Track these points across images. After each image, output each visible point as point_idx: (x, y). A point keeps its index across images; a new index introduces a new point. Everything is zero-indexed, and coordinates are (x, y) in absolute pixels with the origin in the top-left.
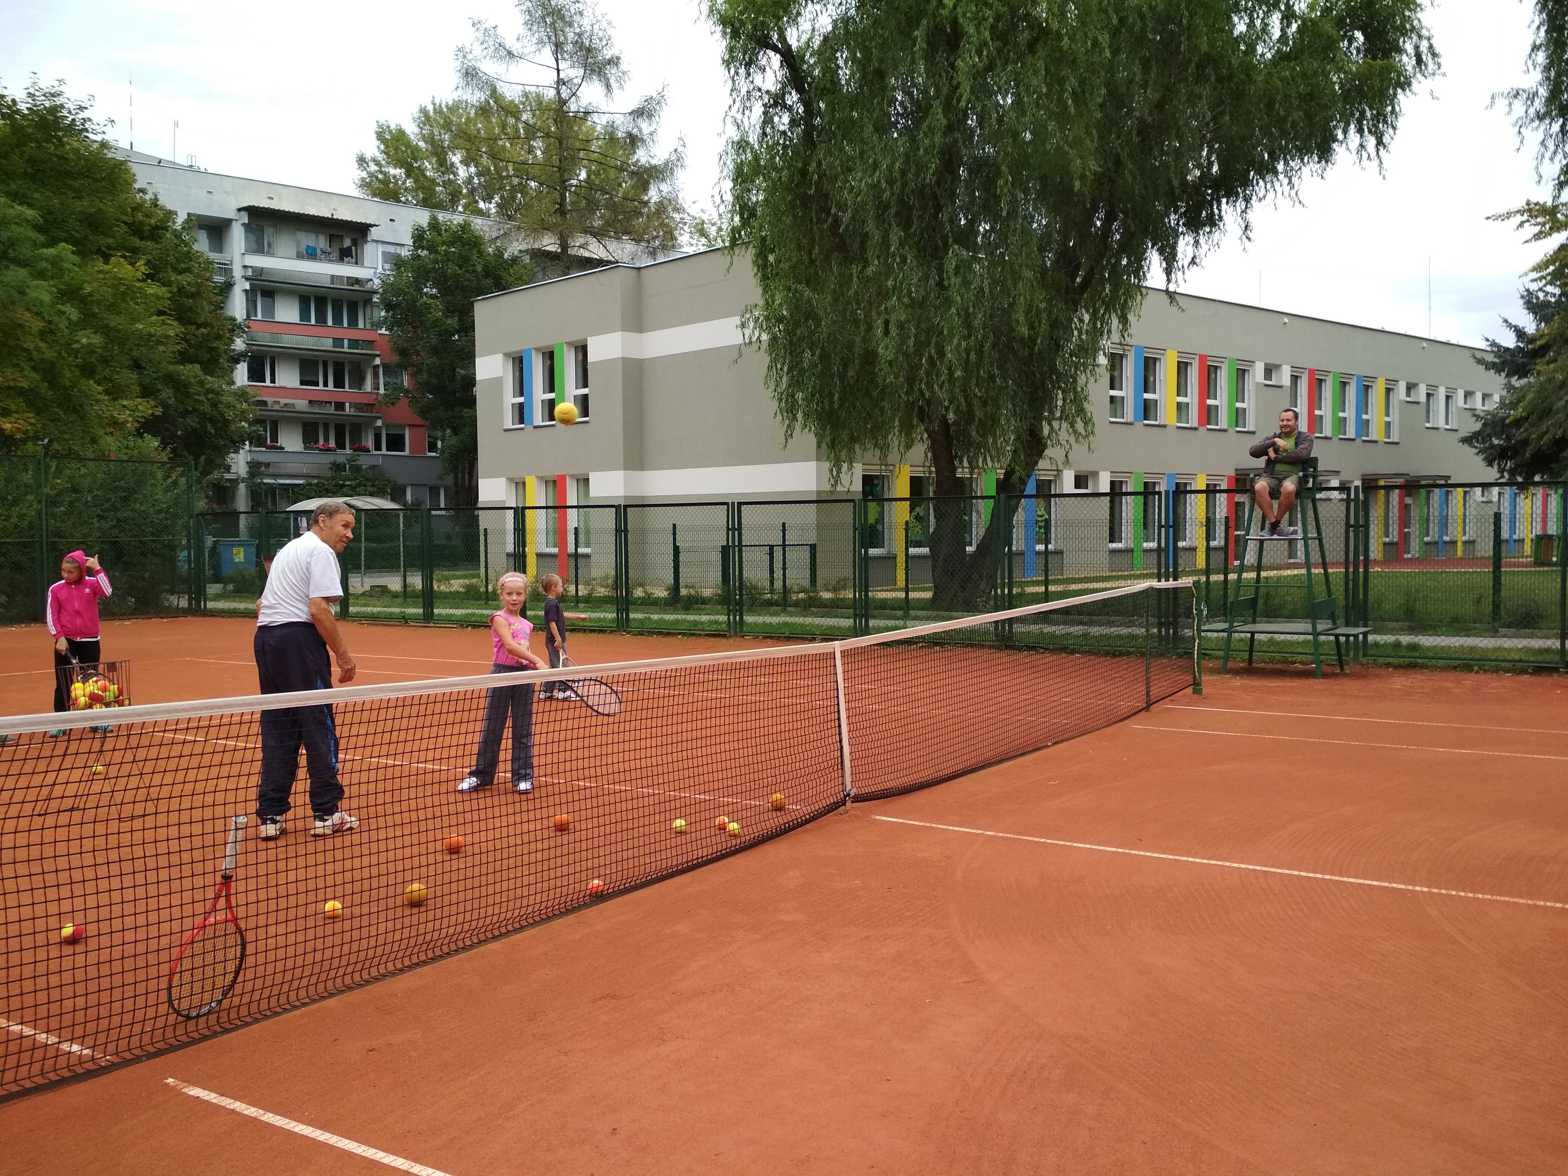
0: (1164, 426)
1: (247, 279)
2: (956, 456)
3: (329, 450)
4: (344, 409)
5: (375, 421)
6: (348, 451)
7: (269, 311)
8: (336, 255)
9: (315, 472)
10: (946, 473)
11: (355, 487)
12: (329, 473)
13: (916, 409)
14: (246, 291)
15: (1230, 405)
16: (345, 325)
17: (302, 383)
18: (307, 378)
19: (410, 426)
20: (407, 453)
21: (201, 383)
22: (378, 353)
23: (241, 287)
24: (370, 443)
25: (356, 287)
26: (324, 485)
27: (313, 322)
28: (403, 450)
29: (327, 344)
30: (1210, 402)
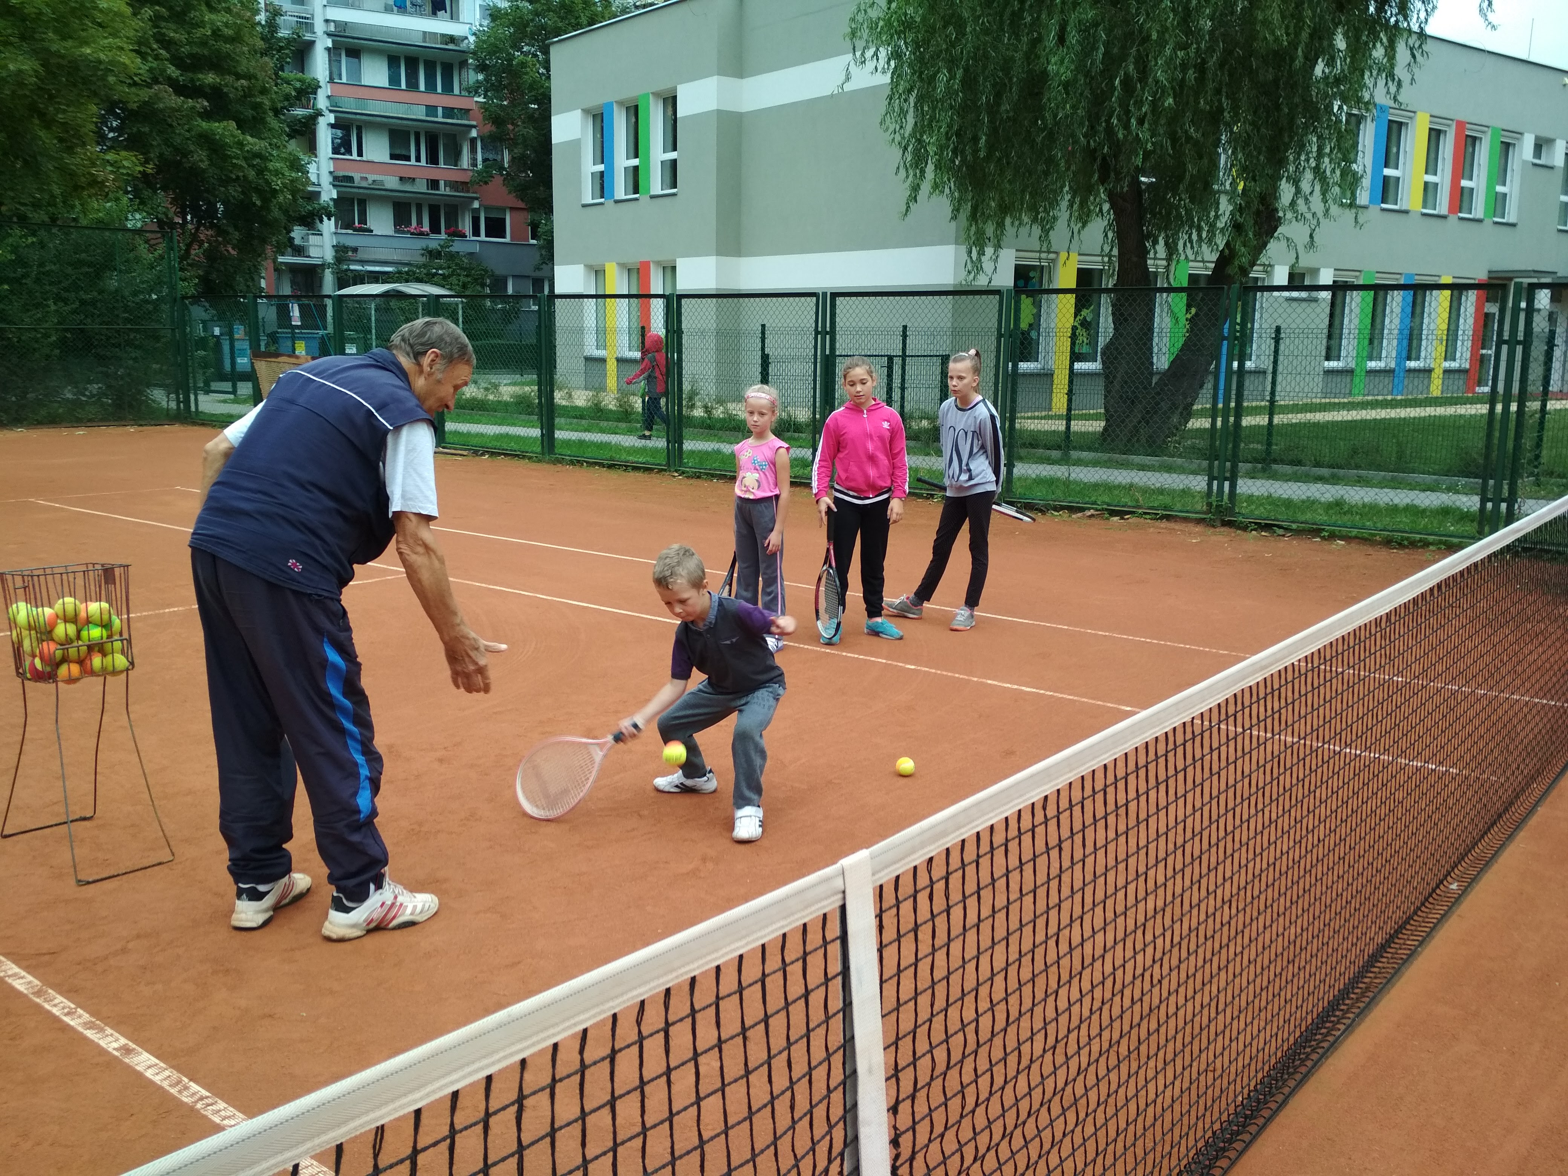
0: (1406, 212)
1: (329, 35)
2: (1149, 235)
3: (422, 234)
4: (438, 189)
5: (472, 202)
6: (443, 236)
7: (356, 72)
8: (428, 8)
9: (406, 259)
10: (1135, 259)
11: (449, 276)
12: (422, 260)
13: (1099, 161)
14: (328, 49)
15: (1490, 187)
16: (439, 90)
17: (393, 157)
18: (398, 152)
19: (512, 209)
20: (508, 239)
21: (241, 144)
22: (474, 123)
23: (322, 44)
24: (466, 226)
25: (451, 46)
26: (414, 273)
27: (403, 86)
28: (504, 237)
29: (419, 113)
30: (1465, 183)
